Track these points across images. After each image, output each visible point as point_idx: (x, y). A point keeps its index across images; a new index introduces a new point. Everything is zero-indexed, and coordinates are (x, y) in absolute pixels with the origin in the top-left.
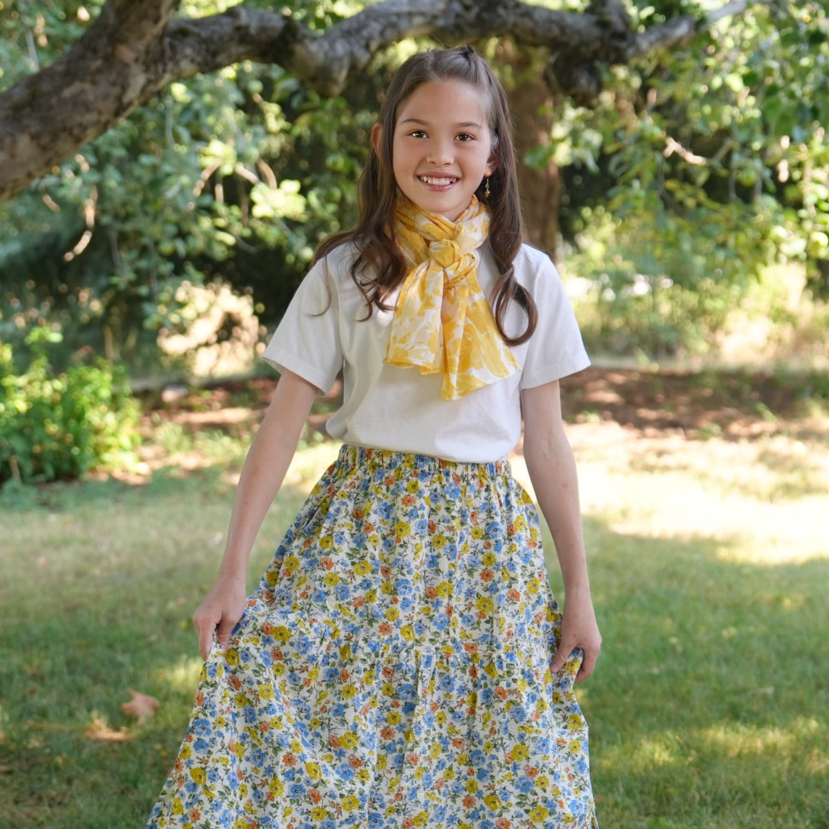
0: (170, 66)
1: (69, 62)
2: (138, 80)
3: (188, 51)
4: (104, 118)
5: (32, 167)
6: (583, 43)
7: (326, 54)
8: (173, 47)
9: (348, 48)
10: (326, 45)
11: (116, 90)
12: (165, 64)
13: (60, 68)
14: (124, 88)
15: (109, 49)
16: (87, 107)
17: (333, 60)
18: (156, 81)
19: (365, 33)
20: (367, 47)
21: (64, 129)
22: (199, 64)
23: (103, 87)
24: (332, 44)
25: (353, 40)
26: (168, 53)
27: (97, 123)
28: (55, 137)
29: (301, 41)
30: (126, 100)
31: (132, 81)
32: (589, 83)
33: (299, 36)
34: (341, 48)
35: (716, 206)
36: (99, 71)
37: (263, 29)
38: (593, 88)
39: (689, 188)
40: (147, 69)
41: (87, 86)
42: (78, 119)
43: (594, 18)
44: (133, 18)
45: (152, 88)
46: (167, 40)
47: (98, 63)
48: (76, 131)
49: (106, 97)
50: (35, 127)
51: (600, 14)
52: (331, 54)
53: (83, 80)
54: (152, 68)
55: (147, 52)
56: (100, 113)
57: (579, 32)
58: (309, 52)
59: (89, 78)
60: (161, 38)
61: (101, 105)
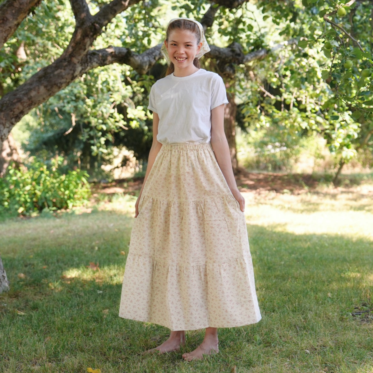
0: (89, 64)
1: (57, 63)
2: (79, 69)
3: (95, 60)
4: (68, 81)
5: (45, 96)
6: (226, 57)
7: (141, 60)
8: (90, 59)
9: (148, 59)
10: (141, 58)
11: (72, 72)
12: (88, 64)
13: (54, 65)
14: (74, 71)
15: (70, 59)
16: (62, 77)
17: (143, 63)
18: (85, 69)
19: (154, 54)
20: (155, 58)
21: (55, 84)
22: (99, 64)
23: (67, 71)
24: (143, 58)
25: (150, 56)
26: (89, 60)
27: (66, 82)
28: (52, 87)
29: (132, 57)
30: (75, 75)
31: (77, 69)
32: (230, 70)
33: (132, 55)
34: (146, 59)
35: (279, 112)
36: (66, 66)
37: (120, 53)
38: (231, 72)
39: (269, 106)
40: (82, 65)
41: (62, 70)
42: (60, 81)
43: (230, 49)
44: (77, 49)
45: (83, 71)
46: (89, 56)
47: (66, 63)
48: (59, 85)
49: (68, 74)
50: (46, 83)
51: (232, 48)
52: (142, 61)
53: (61, 69)
54: (84, 65)
55: (82, 60)
56: (67, 79)
57: (225, 54)
58: (135, 60)
59: (63, 68)
60: (86, 55)
61: (67, 76)
